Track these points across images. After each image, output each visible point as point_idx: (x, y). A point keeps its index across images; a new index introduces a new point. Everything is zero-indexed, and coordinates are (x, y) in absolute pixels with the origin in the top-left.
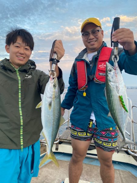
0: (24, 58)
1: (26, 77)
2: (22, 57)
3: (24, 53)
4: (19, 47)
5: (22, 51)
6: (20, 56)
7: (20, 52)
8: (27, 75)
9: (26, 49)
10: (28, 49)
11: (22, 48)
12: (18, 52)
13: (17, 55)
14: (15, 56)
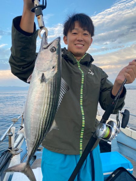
0: (84, 45)
1: (88, 72)
2: (81, 44)
3: (83, 40)
4: (77, 34)
5: (80, 37)
6: (78, 44)
7: (78, 39)
8: (90, 70)
9: (85, 34)
10: (87, 34)
11: (80, 34)
12: (76, 40)
13: (75, 44)
14: (73, 45)
